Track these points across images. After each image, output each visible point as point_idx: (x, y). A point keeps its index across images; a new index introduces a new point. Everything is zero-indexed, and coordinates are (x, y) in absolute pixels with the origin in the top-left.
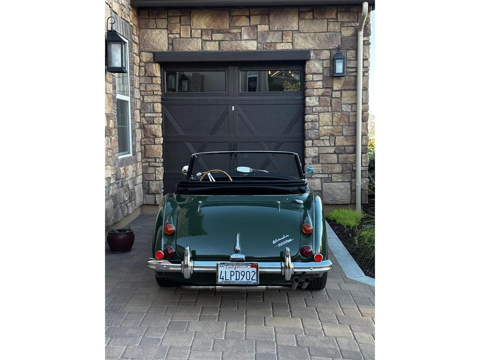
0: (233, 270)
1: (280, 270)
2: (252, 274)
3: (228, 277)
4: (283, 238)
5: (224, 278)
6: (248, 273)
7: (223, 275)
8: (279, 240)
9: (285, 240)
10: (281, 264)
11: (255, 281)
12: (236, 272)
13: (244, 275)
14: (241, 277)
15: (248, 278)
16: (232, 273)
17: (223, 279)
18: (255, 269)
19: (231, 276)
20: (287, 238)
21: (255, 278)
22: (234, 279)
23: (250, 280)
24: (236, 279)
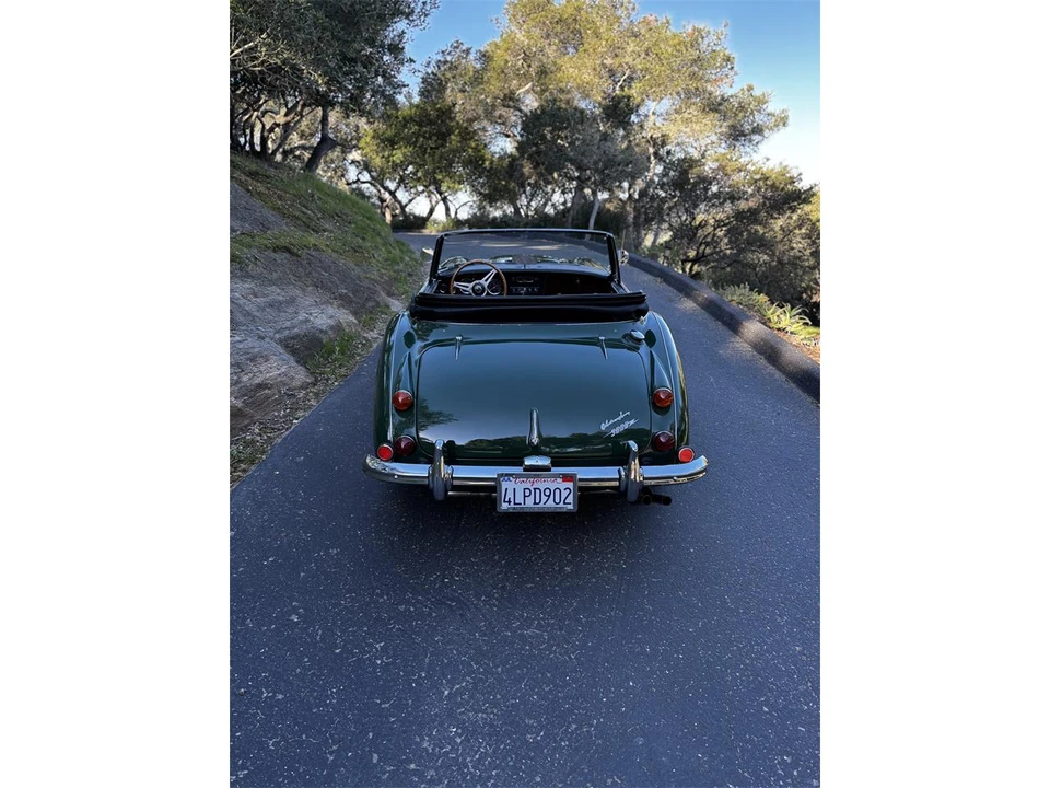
0: (528, 485)
1: (617, 483)
2: (564, 494)
3: (520, 499)
4: (619, 418)
5: (512, 500)
6: (558, 491)
7: (510, 495)
8: (612, 422)
9: (623, 421)
10: (619, 470)
11: (571, 507)
12: (535, 489)
13: (549, 496)
14: (544, 498)
15: (557, 501)
16: (527, 493)
17: (509, 502)
18: (570, 485)
19: (525, 496)
20: (627, 418)
21: (570, 499)
22: (530, 502)
23: (562, 504)
24: (535, 503)
